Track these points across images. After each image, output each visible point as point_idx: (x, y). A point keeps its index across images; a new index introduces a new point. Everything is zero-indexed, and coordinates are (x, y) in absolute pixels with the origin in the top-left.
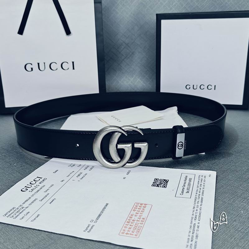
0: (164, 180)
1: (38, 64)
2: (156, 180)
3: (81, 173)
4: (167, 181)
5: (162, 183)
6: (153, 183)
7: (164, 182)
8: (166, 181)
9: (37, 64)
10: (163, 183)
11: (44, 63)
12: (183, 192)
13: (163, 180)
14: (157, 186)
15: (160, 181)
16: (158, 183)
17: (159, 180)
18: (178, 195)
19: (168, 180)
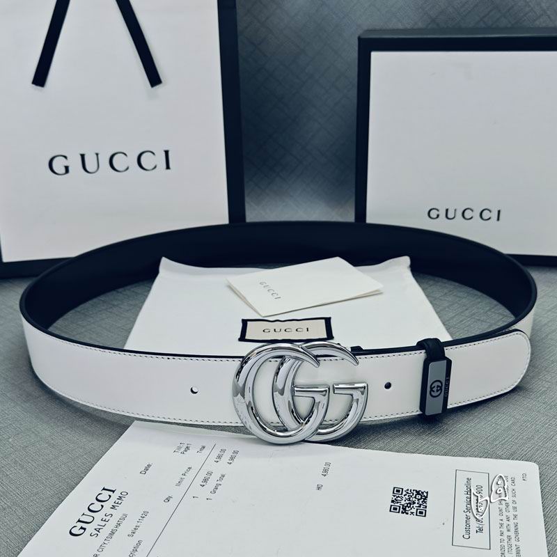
0: (418, 493)
1: (83, 156)
2: (398, 491)
3: (210, 473)
4: (425, 494)
5: (414, 503)
6: (393, 501)
7: (419, 500)
8: (423, 496)
9: (80, 157)
10: (417, 502)
11: (97, 154)
12: (468, 531)
13: (415, 493)
14: (403, 513)
15: (407, 497)
16: (403, 502)
17: (404, 493)
18: (459, 540)
19: (427, 493)
